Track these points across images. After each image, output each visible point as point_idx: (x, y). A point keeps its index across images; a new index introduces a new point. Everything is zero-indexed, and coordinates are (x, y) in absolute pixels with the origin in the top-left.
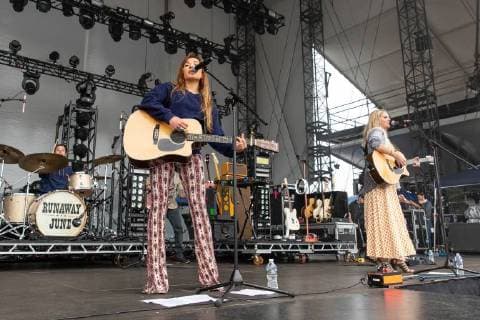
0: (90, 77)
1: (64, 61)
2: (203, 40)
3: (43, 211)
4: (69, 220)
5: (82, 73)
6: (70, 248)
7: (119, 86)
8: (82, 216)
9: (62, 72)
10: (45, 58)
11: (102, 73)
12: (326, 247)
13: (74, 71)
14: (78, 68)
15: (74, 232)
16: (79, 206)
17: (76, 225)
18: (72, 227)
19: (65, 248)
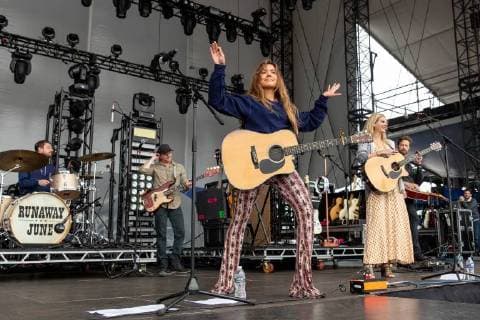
0: (92, 57)
1: (60, 39)
2: (227, 15)
3: (20, 216)
4: (51, 226)
5: (83, 53)
6: (48, 257)
7: (128, 68)
8: (65, 221)
9: (58, 52)
10: (38, 35)
11: (108, 53)
12: (348, 252)
13: (73, 51)
14: (78, 47)
15: (56, 238)
16: (62, 210)
17: (59, 231)
18: (54, 233)
19: (43, 257)
